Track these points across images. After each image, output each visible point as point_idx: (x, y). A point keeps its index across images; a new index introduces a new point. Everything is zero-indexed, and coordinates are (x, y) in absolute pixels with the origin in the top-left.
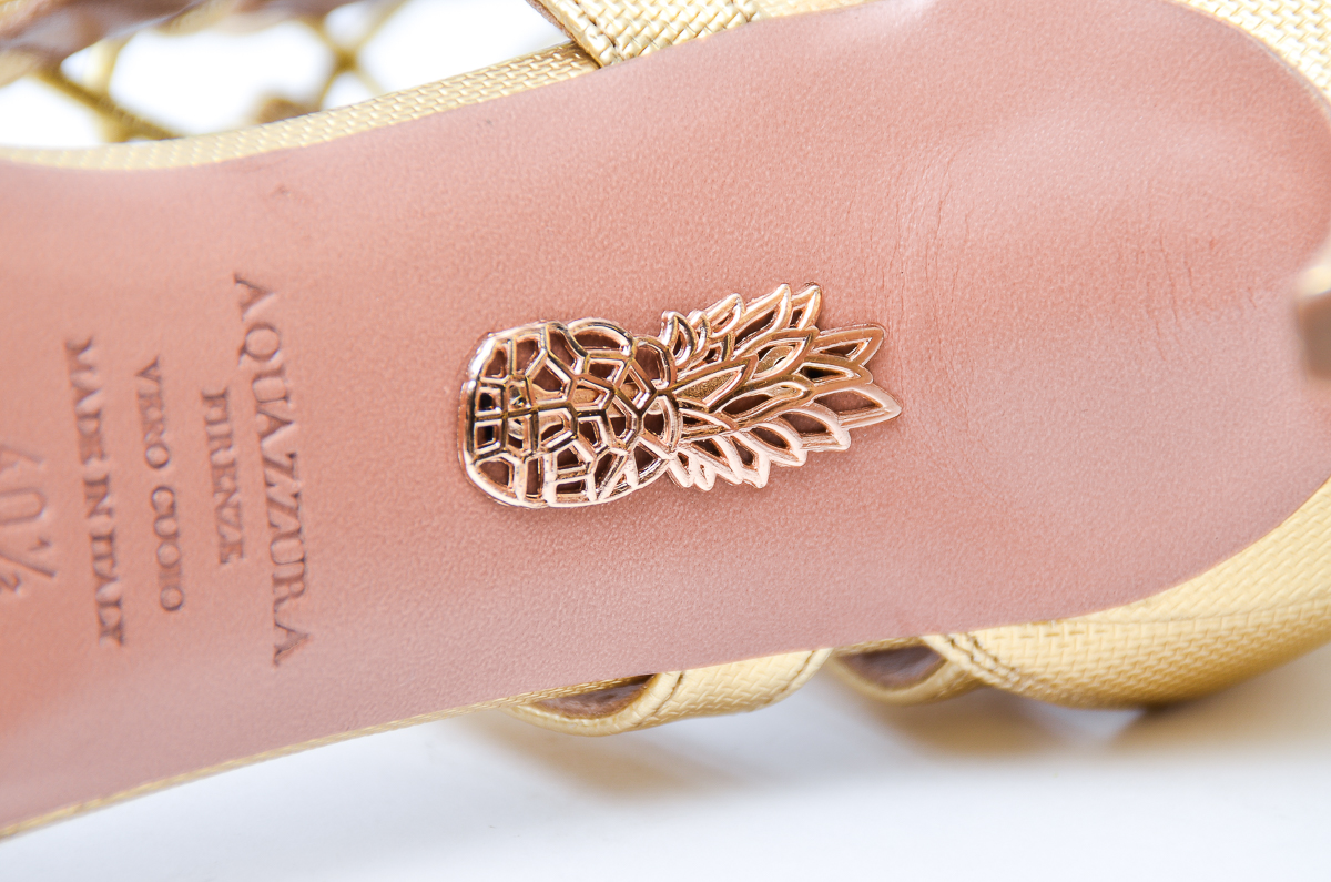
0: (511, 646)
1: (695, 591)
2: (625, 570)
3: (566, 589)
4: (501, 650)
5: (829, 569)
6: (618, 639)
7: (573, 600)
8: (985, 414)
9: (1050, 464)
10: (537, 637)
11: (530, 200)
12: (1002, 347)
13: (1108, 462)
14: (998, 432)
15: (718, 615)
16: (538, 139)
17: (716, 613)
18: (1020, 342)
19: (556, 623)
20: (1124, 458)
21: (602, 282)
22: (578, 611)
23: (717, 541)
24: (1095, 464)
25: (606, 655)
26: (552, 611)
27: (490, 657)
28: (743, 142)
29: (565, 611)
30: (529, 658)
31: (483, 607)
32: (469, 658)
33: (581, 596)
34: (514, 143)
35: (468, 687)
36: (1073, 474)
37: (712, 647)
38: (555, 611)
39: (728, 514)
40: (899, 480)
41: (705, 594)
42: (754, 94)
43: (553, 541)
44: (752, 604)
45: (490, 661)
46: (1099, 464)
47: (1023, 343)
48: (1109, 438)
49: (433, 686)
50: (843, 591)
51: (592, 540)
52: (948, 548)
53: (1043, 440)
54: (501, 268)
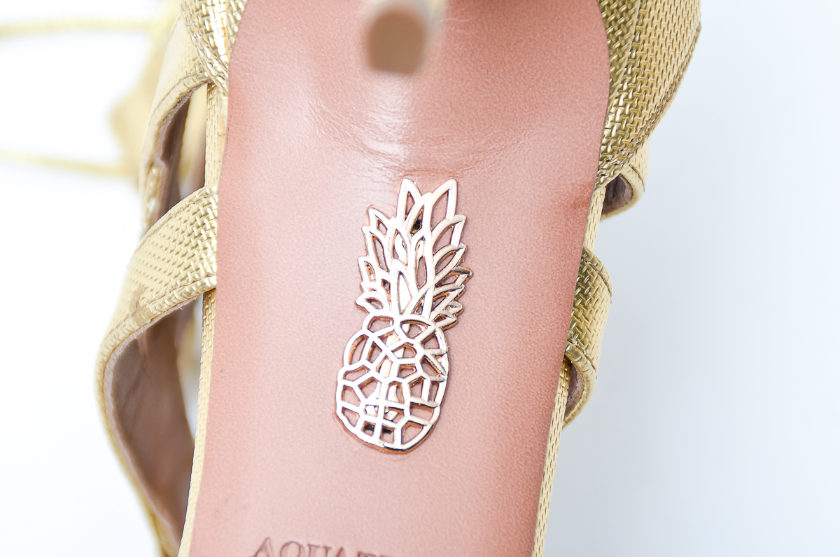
0: (515, 448)
1: (520, 328)
2: (494, 368)
3: (493, 407)
4: (515, 454)
5: (534, 245)
6: (534, 380)
7: (501, 404)
8: (473, 130)
9: (513, 98)
10: (515, 430)
11: (269, 363)
12: (436, 111)
13: (522, 65)
14: (485, 124)
15: (539, 317)
16: (240, 345)
17: (537, 318)
18: (436, 99)
19: (511, 417)
20: (523, 55)
21: (327, 336)
22: (508, 402)
23: (495, 307)
24: (521, 72)
25: (541, 389)
26: (502, 418)
27: (517, 462)
28: (278, 225)
29: (506, 411)
30: (526, 437)
31: (486, 461)
32: (513, 475)
33: (500, 398)
34: (237, 361)
35: (531, 478)
36: (523, 86)
37: (557, 323)
38: (503, 416)
39: (481, 297)
40: (495, 190)
41: (524, 323)
42: (255, 209)
43: (462, 408)
44: (540, 295)
45: (520, 462)
46: (522, 70)
47: (437, 98)
48: (508, 61)
49: (523, 500)
50: (550, 238)
51: (470, 384)
52: (544, 169)
53: (498, 99)
54: (300, 394)
